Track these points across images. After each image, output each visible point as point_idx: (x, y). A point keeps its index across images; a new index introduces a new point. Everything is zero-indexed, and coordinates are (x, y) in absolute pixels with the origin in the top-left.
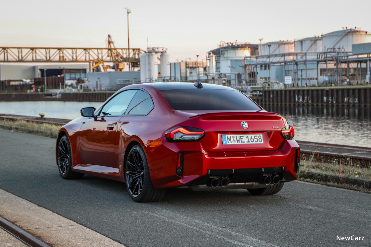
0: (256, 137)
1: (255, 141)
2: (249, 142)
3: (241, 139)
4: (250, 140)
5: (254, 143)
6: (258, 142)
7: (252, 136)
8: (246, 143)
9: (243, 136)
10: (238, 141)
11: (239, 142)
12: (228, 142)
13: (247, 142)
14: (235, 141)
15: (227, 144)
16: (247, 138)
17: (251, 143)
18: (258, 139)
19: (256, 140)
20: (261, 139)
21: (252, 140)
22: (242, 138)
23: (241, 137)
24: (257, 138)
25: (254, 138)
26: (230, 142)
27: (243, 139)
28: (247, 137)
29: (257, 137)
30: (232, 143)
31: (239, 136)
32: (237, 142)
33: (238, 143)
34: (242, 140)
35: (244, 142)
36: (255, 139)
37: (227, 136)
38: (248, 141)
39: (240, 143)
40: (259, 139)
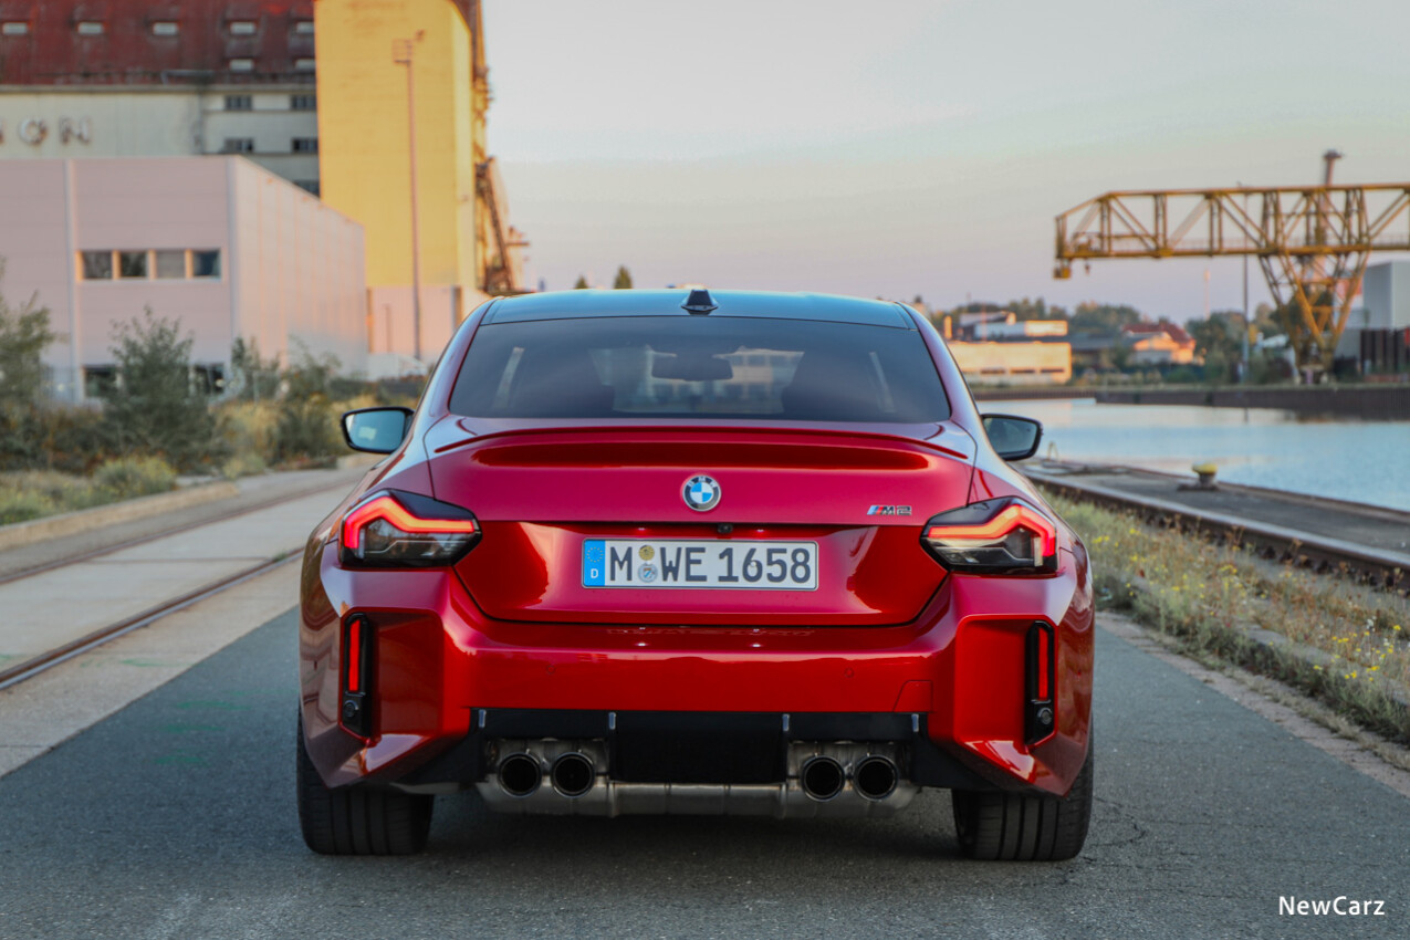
0: (775, 557)
1: (770, 577)
2: (736, 579)
3: (689, 562)
4: (737, 571)
5: (763, 583)
6: (788, 583)
7: (752, 551)
8: (712, 582)
9: (702, 550)
10: (670, 570)
11: (675, 578)
12: (613, 578)
13: (722, 579)
14: (655, 573)
15: (608, 582)
16: (722, 556)
17: (742, 583)
18: (790, 564)
19: (776, 570)
20: (804, 564)
21: (752, 571)
22: (694, 556)
23: (689, 551)
24: (782, 563)
25: (764, 562)
26: (621, 575)
27: (699, 562)
28: (728, 553)
29: (787, 558)
30: (636, 582)
31: (679, 550)
32: (665, 578)
33: (670, 583)
34: (695, 570)
35: (703, 578)
36: (770, 563)
37: (609, 545)
38: (725, 574)
39: (682, 582)
40: (797, 564)
